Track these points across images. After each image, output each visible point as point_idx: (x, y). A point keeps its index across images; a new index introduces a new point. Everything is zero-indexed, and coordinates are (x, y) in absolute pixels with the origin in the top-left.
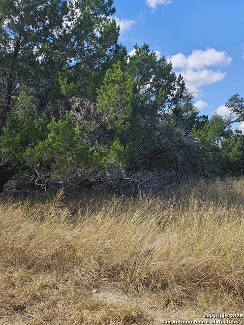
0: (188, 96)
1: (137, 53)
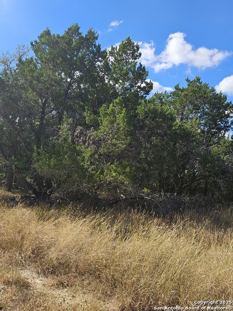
1: (189, 85)
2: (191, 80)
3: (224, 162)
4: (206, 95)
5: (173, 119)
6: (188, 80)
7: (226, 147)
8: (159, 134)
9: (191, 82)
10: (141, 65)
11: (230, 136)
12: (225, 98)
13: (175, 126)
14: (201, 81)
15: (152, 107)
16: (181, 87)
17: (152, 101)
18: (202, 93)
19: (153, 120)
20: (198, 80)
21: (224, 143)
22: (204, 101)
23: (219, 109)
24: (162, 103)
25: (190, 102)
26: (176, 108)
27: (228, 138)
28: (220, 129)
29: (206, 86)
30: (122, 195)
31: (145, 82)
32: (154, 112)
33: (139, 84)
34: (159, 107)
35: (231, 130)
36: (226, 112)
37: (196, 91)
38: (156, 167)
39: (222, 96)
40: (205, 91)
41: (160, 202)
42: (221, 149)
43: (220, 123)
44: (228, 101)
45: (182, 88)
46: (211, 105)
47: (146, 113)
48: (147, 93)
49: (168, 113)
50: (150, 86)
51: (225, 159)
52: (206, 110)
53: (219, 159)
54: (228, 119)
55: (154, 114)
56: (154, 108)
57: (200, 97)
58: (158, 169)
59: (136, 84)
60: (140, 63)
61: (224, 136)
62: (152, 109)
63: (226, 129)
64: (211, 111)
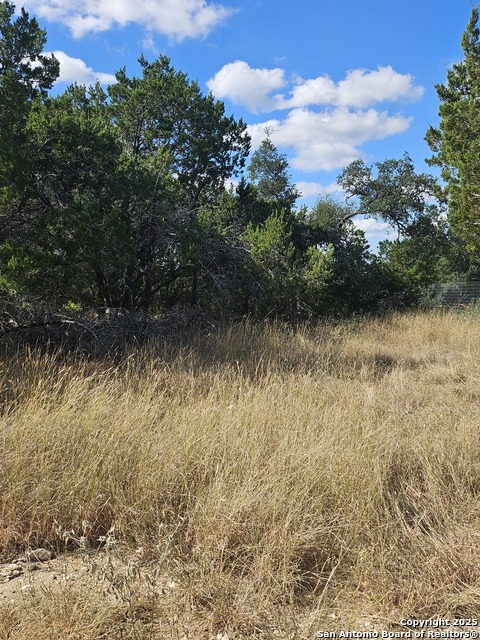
0: (277, 162)
1: (146, 73)
2: (150, 63)
3: (222, 239)
4: (182, 99)
5: (114, 148)
6: (143, 62)
7: (229, 210)
8: (87, 182)
9: (150, 68)
10: (26, 15)
11: (234, 188)
12: (221, 107)
13: (122, 163)
14: (170, 66)
15: (65, 118)
16: (129, 76)
17: (64, 104)
18: (173, 94)
19: (69, 150)
20: (163, 63)
21: (225, 201)
22: (179, 112)
23: (210, 129)
24: (88, 111)
25: (150, 111)
26: (122, 125)
27: (231, 191)
28: (214, 173)
29: (182, 78)
30: (11, 321)
31: (40, 58)
32: (71, 129)
33: (24, 61)
34: (80, 119)
35: (233, 176)
36: (225, 137)
37: (160, 87)
38: (82, 255)
39: (215, 103)
40: (179, 90)
41: (97, 327)
42: (220, 213)
43: (213, 160)
44: (227, 115)
45: (131, 79)
46: (193, 120)
47: (51, 131)
48: (47, 83)
49: (103, 135)
50: (53, 68)
51: (224, 233)
52: (186, 131)
53: (213, 234)
54: (229, 152)
55: (72, 135)
56: (69, 121)
57: (170, 102)
58: (87, 259)
59: (18, 59)
60: (23, 9)
61: (222, 188)
62: (66, 123)
63: (225, 173)
64: (195, 135)
